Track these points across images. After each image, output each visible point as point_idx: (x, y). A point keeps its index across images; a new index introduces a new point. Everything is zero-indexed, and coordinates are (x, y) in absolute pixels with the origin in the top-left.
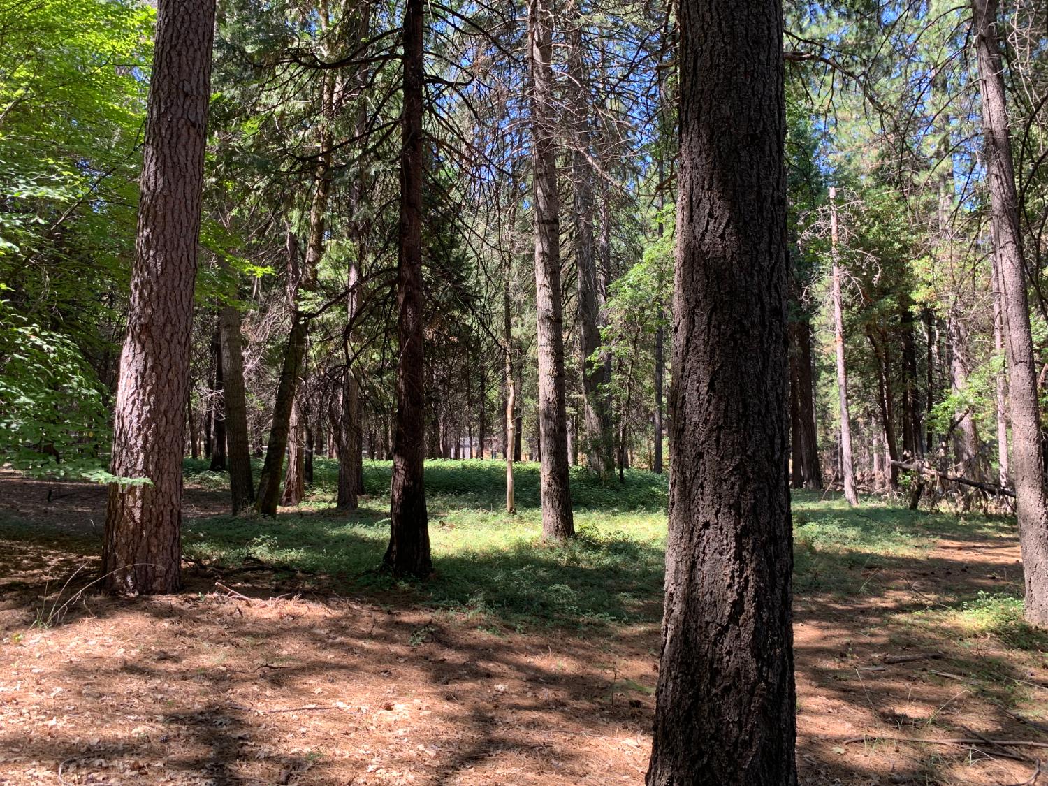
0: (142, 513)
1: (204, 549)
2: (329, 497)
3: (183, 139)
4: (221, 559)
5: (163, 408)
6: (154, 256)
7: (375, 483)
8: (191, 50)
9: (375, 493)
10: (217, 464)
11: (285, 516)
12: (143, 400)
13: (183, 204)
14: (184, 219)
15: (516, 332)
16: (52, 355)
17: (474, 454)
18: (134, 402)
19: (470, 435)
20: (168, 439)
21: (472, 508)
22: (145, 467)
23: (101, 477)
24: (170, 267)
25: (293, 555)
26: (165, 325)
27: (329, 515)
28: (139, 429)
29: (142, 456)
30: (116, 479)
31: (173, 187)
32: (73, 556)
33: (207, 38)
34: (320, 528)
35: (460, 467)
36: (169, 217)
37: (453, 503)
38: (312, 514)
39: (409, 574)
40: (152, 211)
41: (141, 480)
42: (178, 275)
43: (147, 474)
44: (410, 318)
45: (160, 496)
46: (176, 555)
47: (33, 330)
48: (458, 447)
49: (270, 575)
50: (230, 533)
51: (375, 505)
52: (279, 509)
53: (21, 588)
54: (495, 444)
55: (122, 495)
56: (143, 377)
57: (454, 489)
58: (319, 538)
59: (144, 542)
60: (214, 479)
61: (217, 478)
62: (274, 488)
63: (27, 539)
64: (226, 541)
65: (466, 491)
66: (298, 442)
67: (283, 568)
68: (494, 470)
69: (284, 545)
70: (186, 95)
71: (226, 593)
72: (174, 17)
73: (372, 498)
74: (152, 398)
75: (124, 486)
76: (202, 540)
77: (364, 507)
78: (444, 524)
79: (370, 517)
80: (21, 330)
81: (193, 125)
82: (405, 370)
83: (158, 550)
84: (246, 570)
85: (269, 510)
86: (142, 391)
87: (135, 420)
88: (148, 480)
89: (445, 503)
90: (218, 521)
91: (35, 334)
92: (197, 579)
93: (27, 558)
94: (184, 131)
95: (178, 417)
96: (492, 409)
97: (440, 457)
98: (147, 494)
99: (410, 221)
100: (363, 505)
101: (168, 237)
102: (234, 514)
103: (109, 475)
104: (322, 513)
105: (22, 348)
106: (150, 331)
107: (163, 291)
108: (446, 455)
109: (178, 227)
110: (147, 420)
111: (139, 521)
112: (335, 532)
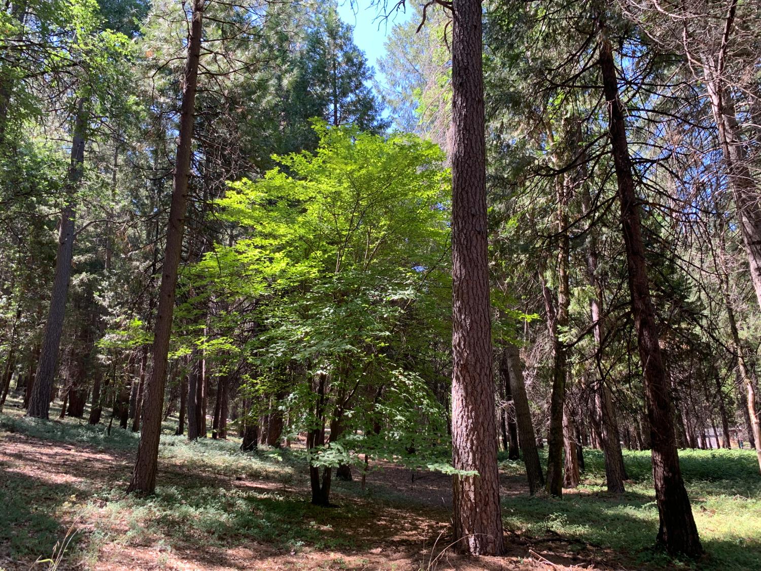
0: (475, 495)
1: (516, 521)
2: (600, 481)
3: (474, 243)
4: (528, 531)
5: (480, 420)
6: (464, 319)
7: (635, 470)
8: (474, 188)
9: (637, 479)
10: (513, 455)
11: (570, 497)
12: (468, 415)
13: (478, 283)
14: (480, 293)
15: (743, 334)
16: (411, 387)
17: (721, 444)
18: (462, 417)
19: (714, 427)
20: (486, 442)
21: (730, 495)
22: (474, 462)
23: (447, 469)
24: (475, 325)
25: (581, 530)
26: (476, 364)
27: (603, 497)
28: (467, 435)
29: (471, 454)
30: (456, 472)
31: (471, 274)
32: (433, 523)
33: (482, 178)
34: (598, 508)
35: (710, 456)
36: (471, 293)
37: (710, 490)
38: (589, 495)
39: (682, 554)
40: (460, 291)
41: (472, 472)
42: (480, 330)
43: (476, 467)
44: (647, 339)
45: (485, 482)
46: (499, 527)
47: (400, 372)
48: (704, 437)
49: (566, 546)
50: (531, 509)
51: (639, 489)
52: (564, 491)
53: (407, 545)
54: (740, 434)
55: (462, 482)
56: (466, 400)
57: (708, 476)
58: (598, 516)
59: (478, 516)
60: (513, 466)
61: (514, 465)
62: (558, 474)
63: (404, 508)
64: (530, 516)
65: (720, 478)
66: (570, 438)
67: (574, 540)
68: (745, 459)
69: (572, 521)
70: (473, 216)
71: (537, 559)
72: (462, 171)
73: (636, 483)
74: (473, 414)
75: (462, 476)
76: (512, 515)
77: (630, 490)
78: (705, 510)
79: (638, 500)
80: (393, 372)
81: (479, 233)
82: (650, 380)
83: (488, 523)
84: (549, 541)
85: (556, 492)
86: (466, 409)
87: (464, 429)
88: (476, 472)
89: (701, 488)
90: (521, 498)
91: (401, 374)
92: (514, 546)
93: (407, 523)
94: (474, 238)
95: (491, 427)
96: (731, 402)
97: (689, 447)
98: (477, 482)
99: (636, 265)
100: (628, 489)
101: (471, 306)
102: (532, 494)
103: (452, 469)
104: (596, 495)
105: (395, 384)
106: (467, 368)
107: (472, 341)
108: (694, 446)
109: (477, 298)
110: (472, 429)
111: (473, 501)
112: (610, 512)
